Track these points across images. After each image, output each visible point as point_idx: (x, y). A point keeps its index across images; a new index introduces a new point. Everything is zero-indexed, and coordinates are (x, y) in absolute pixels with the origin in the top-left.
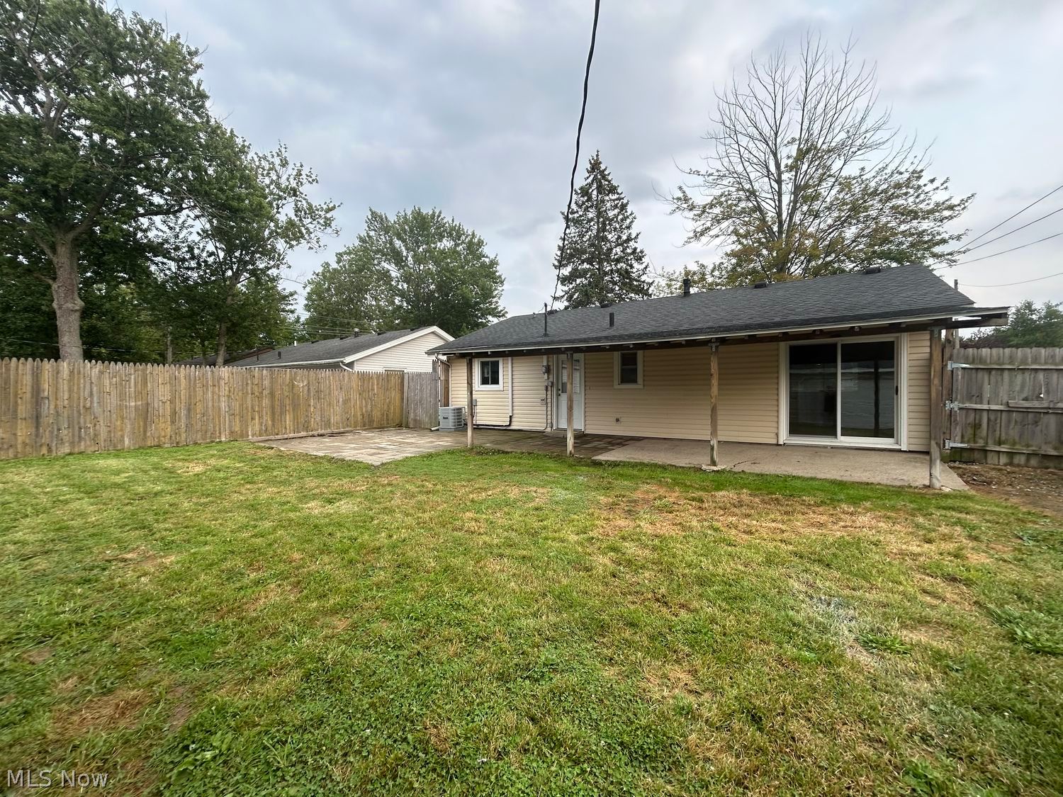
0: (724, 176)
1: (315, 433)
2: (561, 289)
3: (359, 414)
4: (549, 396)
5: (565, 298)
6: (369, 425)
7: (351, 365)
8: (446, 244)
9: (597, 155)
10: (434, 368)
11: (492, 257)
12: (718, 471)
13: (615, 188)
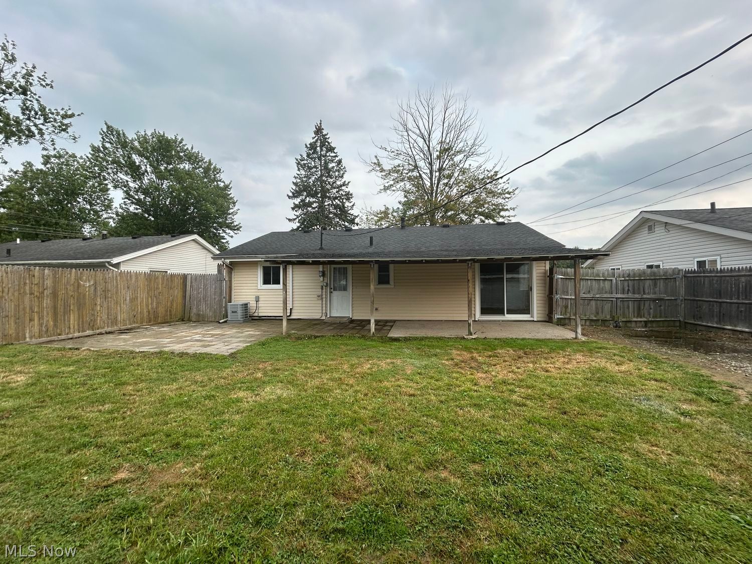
0: (400, 154)
1: (103, 331)
2: (292, 214)
3: (145, 311)
4: (324, 293)
5: (297, 220)
6: (155, 321)
7: (117, 265)
8: (187, 166)
9: (320, 124)
10: (219, 271)
11: (227, 183)
12: (474, 339)
13: (334, 149)
